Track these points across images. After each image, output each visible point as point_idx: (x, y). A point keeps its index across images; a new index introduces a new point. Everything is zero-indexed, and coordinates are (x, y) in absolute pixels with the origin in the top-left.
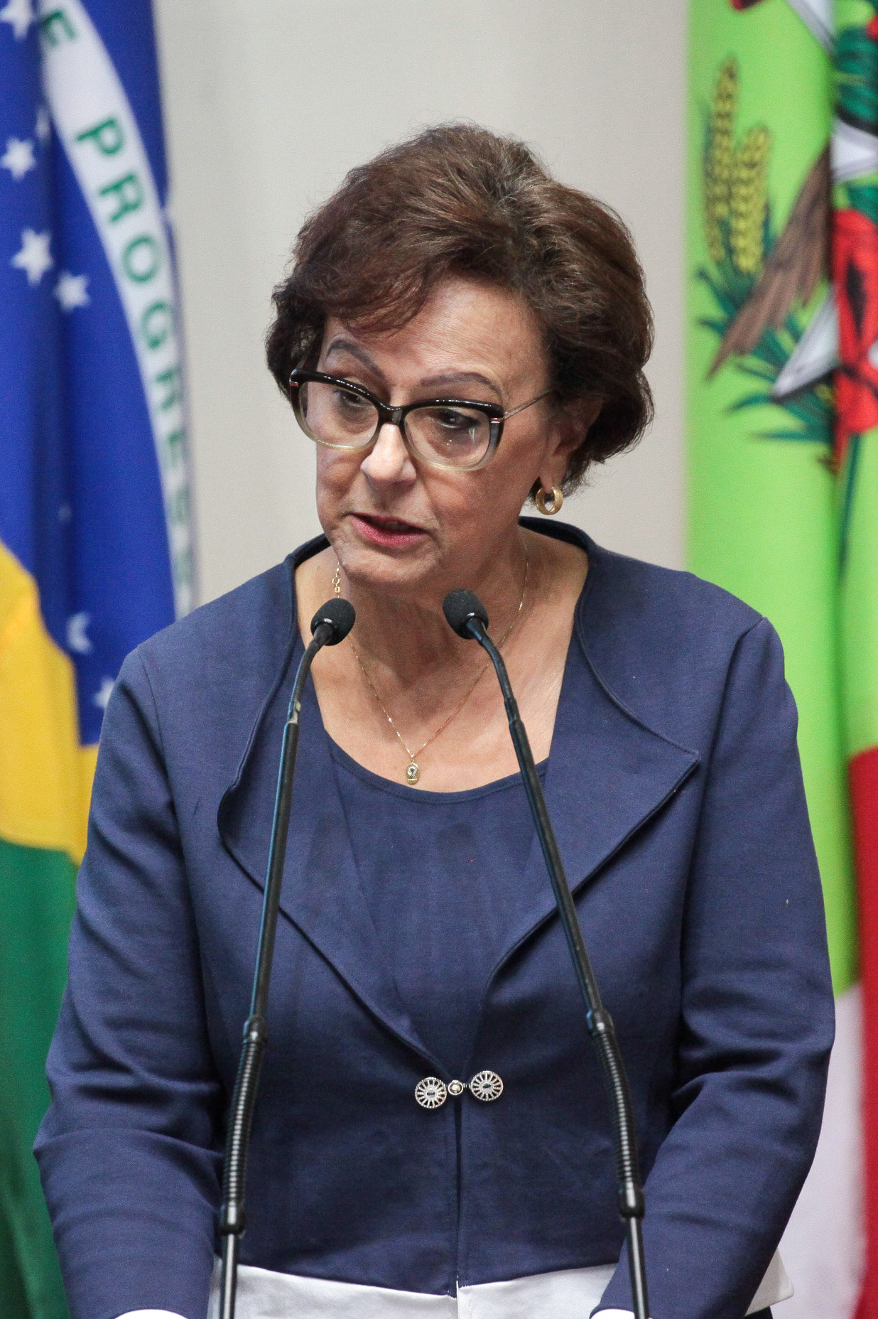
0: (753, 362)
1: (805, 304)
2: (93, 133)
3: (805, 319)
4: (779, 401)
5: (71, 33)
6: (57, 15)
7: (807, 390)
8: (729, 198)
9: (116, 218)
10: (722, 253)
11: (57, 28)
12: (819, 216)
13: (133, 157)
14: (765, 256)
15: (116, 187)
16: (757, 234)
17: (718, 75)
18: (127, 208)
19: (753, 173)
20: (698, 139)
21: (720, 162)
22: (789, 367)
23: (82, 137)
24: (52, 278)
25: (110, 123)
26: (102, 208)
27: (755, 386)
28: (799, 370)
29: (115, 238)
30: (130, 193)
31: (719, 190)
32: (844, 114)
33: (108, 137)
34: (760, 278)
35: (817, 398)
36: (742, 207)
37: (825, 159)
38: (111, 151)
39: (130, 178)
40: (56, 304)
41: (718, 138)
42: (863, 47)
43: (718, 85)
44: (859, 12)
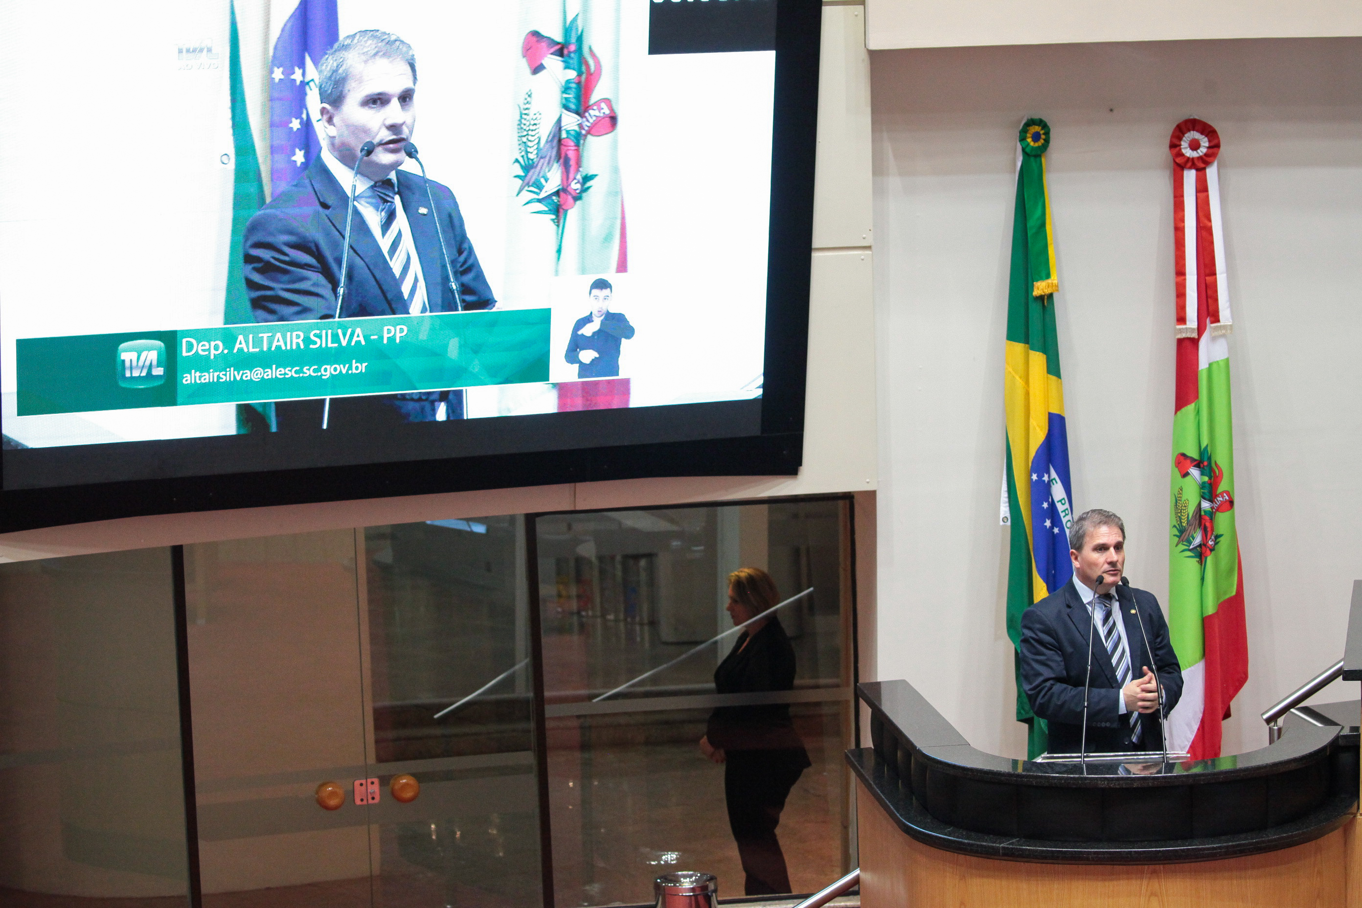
0: (1185, 543)
1: (1194, 533)
2: (1060, 501)
3: (1194, 536)
4: (1190, 550)
5: (1056, 483)
6: (1054, 479)
7: (1196, 548)
8: (1181, 512)
9: (1064, 517)
10: (1179, 523)
11: (1054, 481)
12: (1198, 516)
13: (1067, 505)
14: (1188, 524)
15: (1064, 511)
16: (1186, 520)
18: (1066, 515)
19: (1186, 508)
20: (1174, 501)
21: (1179, 506)
23: (1058, 502)
24: (1052, 528)
25: (1064, 499)
26: (1062, 515)
27: (1187, 548)
28: (1193, 545)
29: (1063, 520)
30: (1066, 512)
31: (1179, 511)
32: (1203, 497)
33: (1063, 502)
34: (1187, 528)
35: (1198, 550)
36: (1184, 514)
37: (1200, 504)
38: (1063, 504)
39: (1067, 509)
40: (1053, 532)
41: (1178, 502)
42: (1207, 485)
43: (1179, 491)
44: (1206, 479)
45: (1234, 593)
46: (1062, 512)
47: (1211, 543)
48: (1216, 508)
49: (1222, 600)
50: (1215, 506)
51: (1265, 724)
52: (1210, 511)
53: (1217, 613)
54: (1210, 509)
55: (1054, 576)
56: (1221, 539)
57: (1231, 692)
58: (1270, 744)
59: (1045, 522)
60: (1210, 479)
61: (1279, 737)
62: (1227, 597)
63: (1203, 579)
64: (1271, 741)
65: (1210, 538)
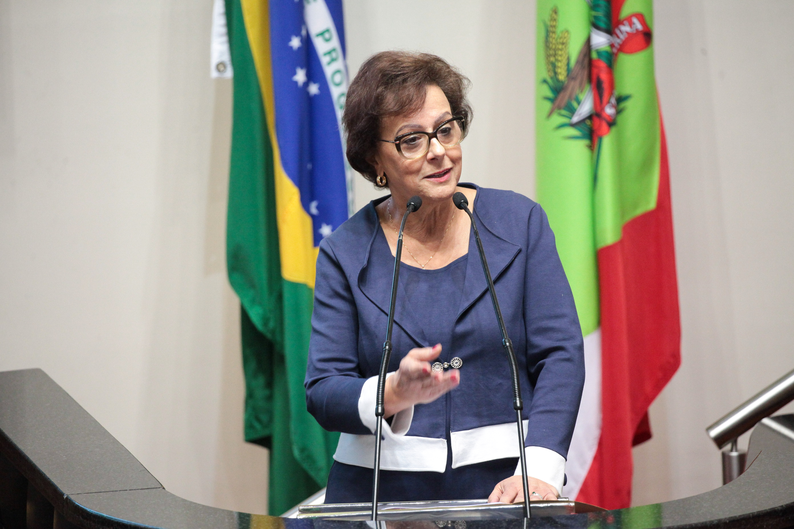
45: (651, 204)
46: (325, 54)
47: (609, 111)
48: (618, 45)
49: (629, 217)
50: (617, 42)
51: (713, 446)
52: (607, 52)
53: (620, 243)
54: (608, 49)
55: (312, 174)
56: (628, 104)
57: (648, 388)
58: (725, 483)
59: (295, 73)
61: (741, 470)
62: (640, 211)
63: (595, 178)
64: (727, 478)
65: (608, 102)
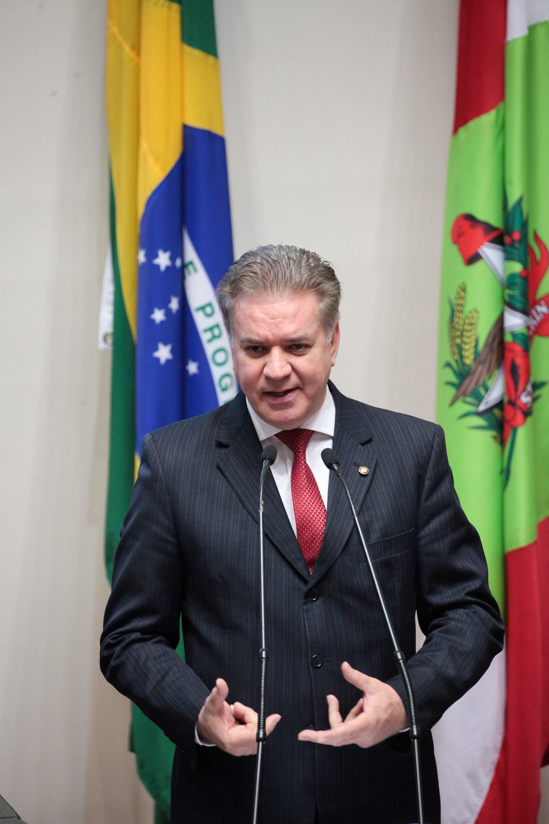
0: (469, 399)
1: (490, 378)
2: (203, 308)
3: (489, 383)
4: (480, 414)
5: (195, 270)
6: (191, 263)
7: (490, 410)
8: (462, 336)
9: (210, 341)
10: (457, 357)
11: (190, 268)
12: (497, 344)
13: (218, 318)
14: (475, 359)
15: (211, 329)
16: (472, 350)
17: (458, 290)
18: (214, 337)
19: (472, 327)
20: (448, 313)
21: (458, 323)
22: (484, 401)
23: (198, 309)
25: (210, 305)
26: (205, 337)
27: (470, 408)
28: (487, 403)
29: (209, 349)
30: (216, 332)
31: (458, 333)
32: (509, 304)
33: (208, 310)
34: (473, 367)
35: (494, 414)
36: (467, 340)
37: (500, 321)
38: (208, 316)
39: (217, 326)
41: (458, 314)
42: (518, 281)
43: (458, 293)
44: (517, 267)
48: (532, 328)
50: (533, 323)
56: (543, 392)
60: (525, 268)
